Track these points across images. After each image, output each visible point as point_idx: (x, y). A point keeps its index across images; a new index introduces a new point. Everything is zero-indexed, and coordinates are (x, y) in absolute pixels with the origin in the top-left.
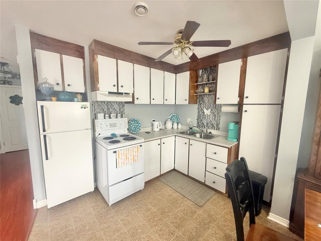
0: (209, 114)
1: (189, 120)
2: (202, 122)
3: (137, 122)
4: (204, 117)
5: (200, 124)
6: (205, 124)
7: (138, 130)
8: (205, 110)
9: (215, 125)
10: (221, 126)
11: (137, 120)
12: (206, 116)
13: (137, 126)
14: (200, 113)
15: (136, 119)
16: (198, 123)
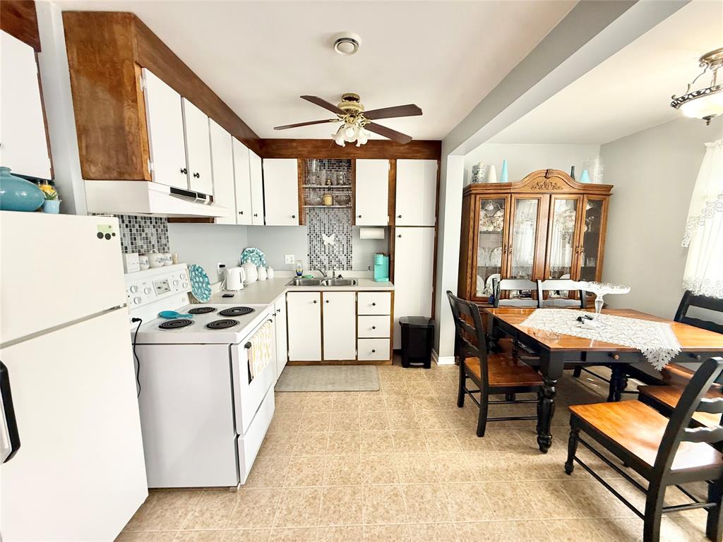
0: (332, 243)
1: (290, 259)
2: (319, 259)
3: (201, 273)
4: (323, 249)
5: (315, 263)
6: (326, 262)
7: (207, 292)
8: (324, 237)
9: (344, 262)
10: (354, 262)
11: (199, 267)
12: (327, 248)
13: (202, 283)
14: (315, 243)
15: (197, 266)
16: (311, 262)
